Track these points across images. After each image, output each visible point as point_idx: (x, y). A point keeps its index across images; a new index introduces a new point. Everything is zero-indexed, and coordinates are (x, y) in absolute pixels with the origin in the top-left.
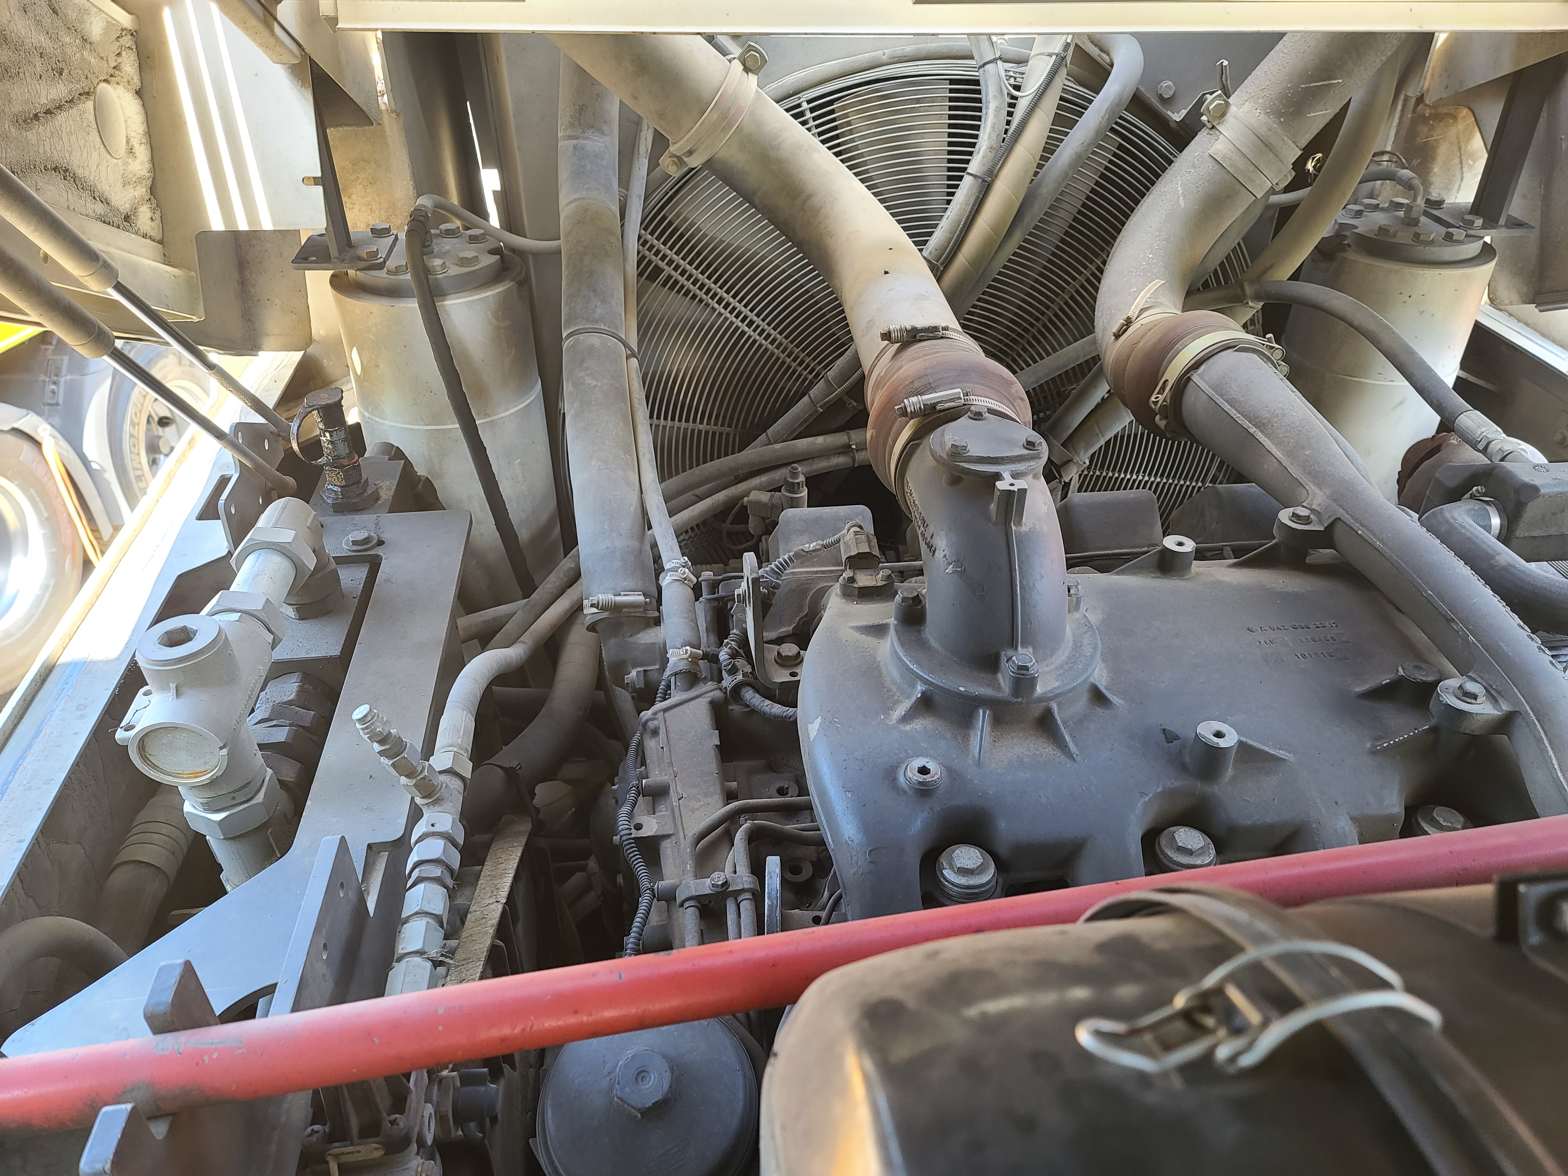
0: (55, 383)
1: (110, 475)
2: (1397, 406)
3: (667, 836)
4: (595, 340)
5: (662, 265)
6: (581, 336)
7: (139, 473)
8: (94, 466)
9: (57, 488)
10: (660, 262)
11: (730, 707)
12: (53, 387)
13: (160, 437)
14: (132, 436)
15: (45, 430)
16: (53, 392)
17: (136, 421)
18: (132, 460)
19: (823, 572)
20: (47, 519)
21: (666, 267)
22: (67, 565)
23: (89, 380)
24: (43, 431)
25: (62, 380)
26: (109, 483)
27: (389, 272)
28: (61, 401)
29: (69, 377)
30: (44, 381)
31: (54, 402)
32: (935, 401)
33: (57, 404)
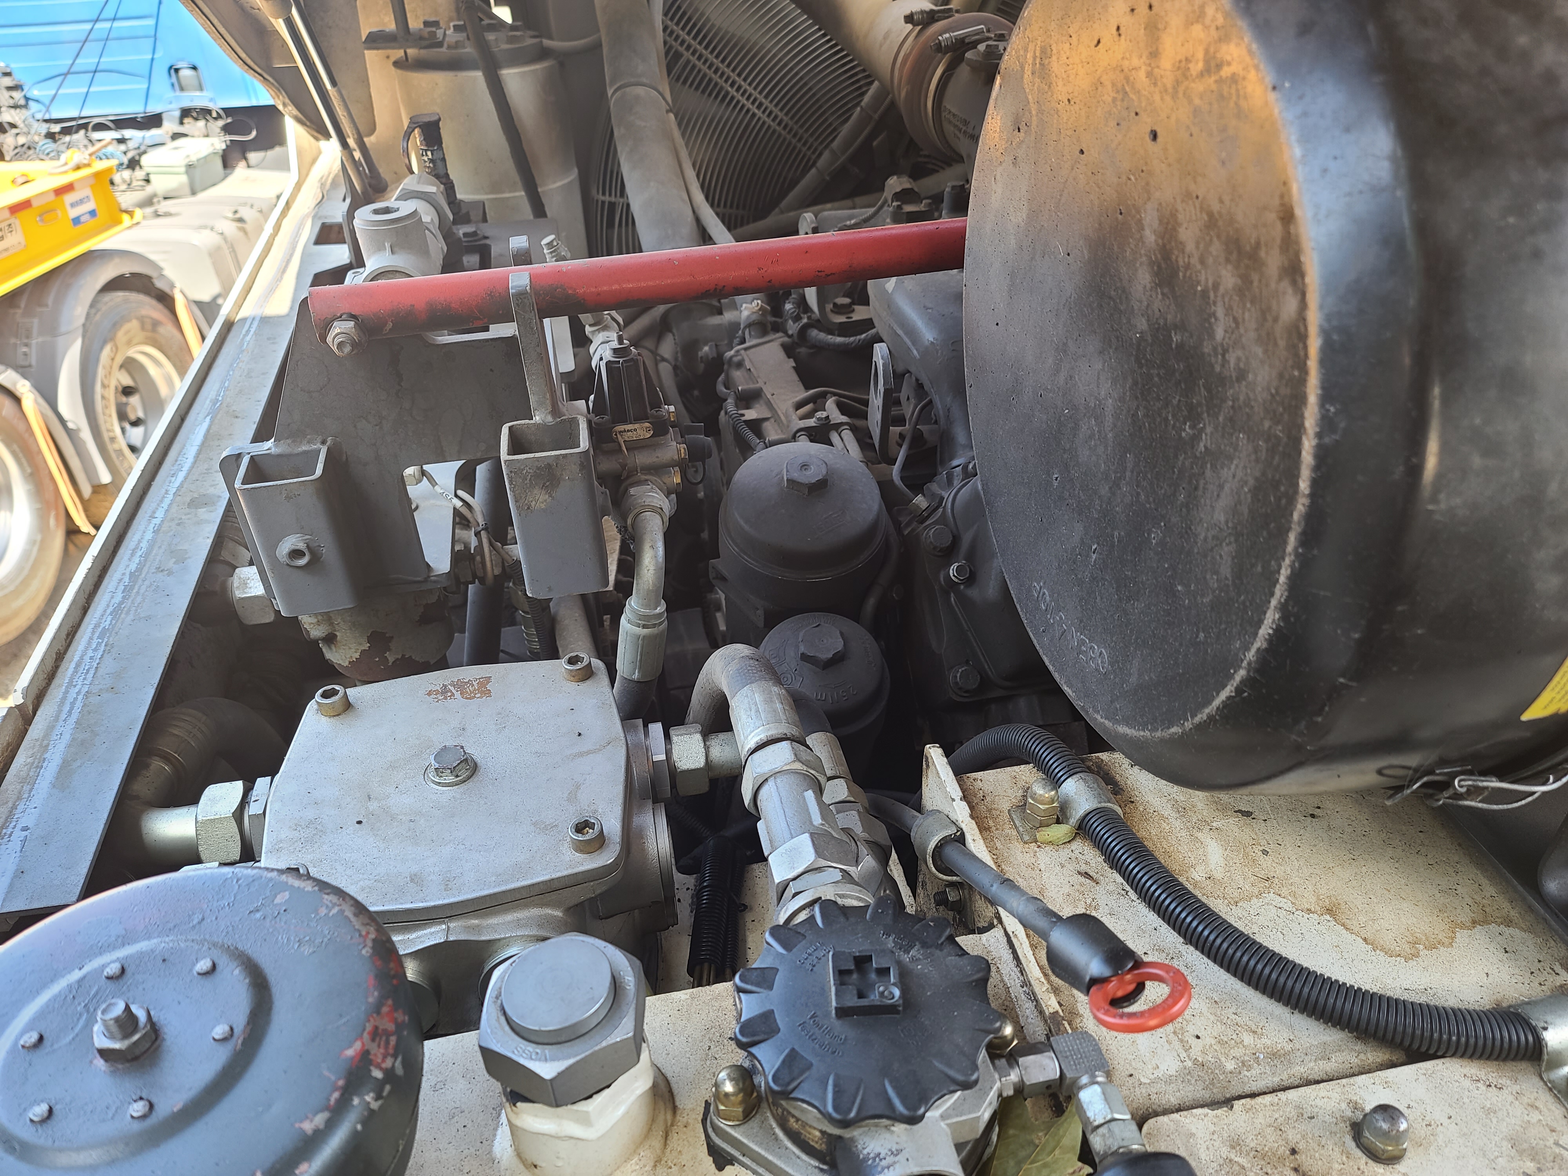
0: (26, 345)
1: (86, 435)
3: (766, 419)
4: (640, 91)
5: (682, 49)
6: (628, 89)
7: (111, 434)
8: (70, 425)
9: (38, 446)
10: (679, 48)
11: (798, 350)
12: (25, 349)
13: (126, 404)
14: (103, 397)
15: (24, 385)
16: (25, 354)
17: (106, 382)
18: (105, 422)
20: (31, 474)
21: (685, 53)
22: (52, 522)
23: (61, 341)
24: (24, 388)
25: (34, 342)
26: (84, 442)
27: (449, 47)
28: (34, 362)
29: (40, 339)
30: (15, 345)
31: (27, 363)
33: (30, 366)
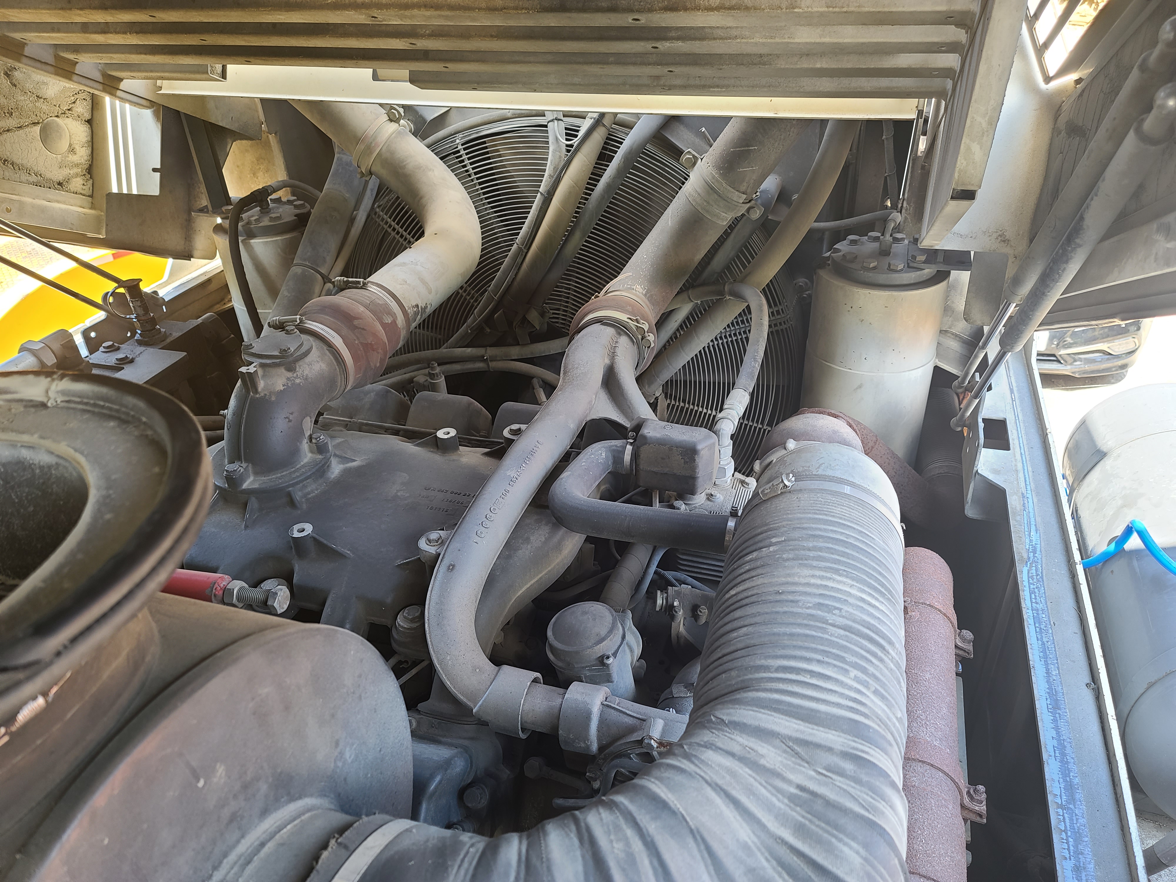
2: (857, 389)
4: (299, 270)
6: (295, 267)
19: (339, 420)
32: (283, 321)
